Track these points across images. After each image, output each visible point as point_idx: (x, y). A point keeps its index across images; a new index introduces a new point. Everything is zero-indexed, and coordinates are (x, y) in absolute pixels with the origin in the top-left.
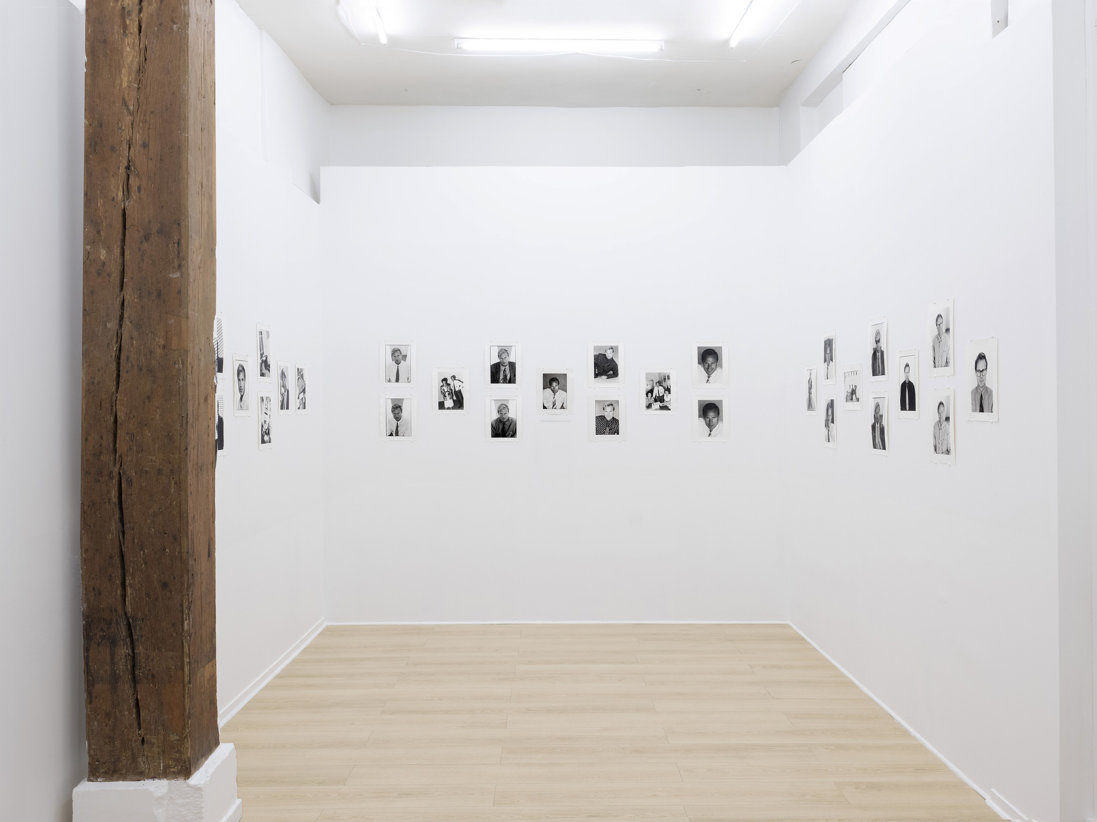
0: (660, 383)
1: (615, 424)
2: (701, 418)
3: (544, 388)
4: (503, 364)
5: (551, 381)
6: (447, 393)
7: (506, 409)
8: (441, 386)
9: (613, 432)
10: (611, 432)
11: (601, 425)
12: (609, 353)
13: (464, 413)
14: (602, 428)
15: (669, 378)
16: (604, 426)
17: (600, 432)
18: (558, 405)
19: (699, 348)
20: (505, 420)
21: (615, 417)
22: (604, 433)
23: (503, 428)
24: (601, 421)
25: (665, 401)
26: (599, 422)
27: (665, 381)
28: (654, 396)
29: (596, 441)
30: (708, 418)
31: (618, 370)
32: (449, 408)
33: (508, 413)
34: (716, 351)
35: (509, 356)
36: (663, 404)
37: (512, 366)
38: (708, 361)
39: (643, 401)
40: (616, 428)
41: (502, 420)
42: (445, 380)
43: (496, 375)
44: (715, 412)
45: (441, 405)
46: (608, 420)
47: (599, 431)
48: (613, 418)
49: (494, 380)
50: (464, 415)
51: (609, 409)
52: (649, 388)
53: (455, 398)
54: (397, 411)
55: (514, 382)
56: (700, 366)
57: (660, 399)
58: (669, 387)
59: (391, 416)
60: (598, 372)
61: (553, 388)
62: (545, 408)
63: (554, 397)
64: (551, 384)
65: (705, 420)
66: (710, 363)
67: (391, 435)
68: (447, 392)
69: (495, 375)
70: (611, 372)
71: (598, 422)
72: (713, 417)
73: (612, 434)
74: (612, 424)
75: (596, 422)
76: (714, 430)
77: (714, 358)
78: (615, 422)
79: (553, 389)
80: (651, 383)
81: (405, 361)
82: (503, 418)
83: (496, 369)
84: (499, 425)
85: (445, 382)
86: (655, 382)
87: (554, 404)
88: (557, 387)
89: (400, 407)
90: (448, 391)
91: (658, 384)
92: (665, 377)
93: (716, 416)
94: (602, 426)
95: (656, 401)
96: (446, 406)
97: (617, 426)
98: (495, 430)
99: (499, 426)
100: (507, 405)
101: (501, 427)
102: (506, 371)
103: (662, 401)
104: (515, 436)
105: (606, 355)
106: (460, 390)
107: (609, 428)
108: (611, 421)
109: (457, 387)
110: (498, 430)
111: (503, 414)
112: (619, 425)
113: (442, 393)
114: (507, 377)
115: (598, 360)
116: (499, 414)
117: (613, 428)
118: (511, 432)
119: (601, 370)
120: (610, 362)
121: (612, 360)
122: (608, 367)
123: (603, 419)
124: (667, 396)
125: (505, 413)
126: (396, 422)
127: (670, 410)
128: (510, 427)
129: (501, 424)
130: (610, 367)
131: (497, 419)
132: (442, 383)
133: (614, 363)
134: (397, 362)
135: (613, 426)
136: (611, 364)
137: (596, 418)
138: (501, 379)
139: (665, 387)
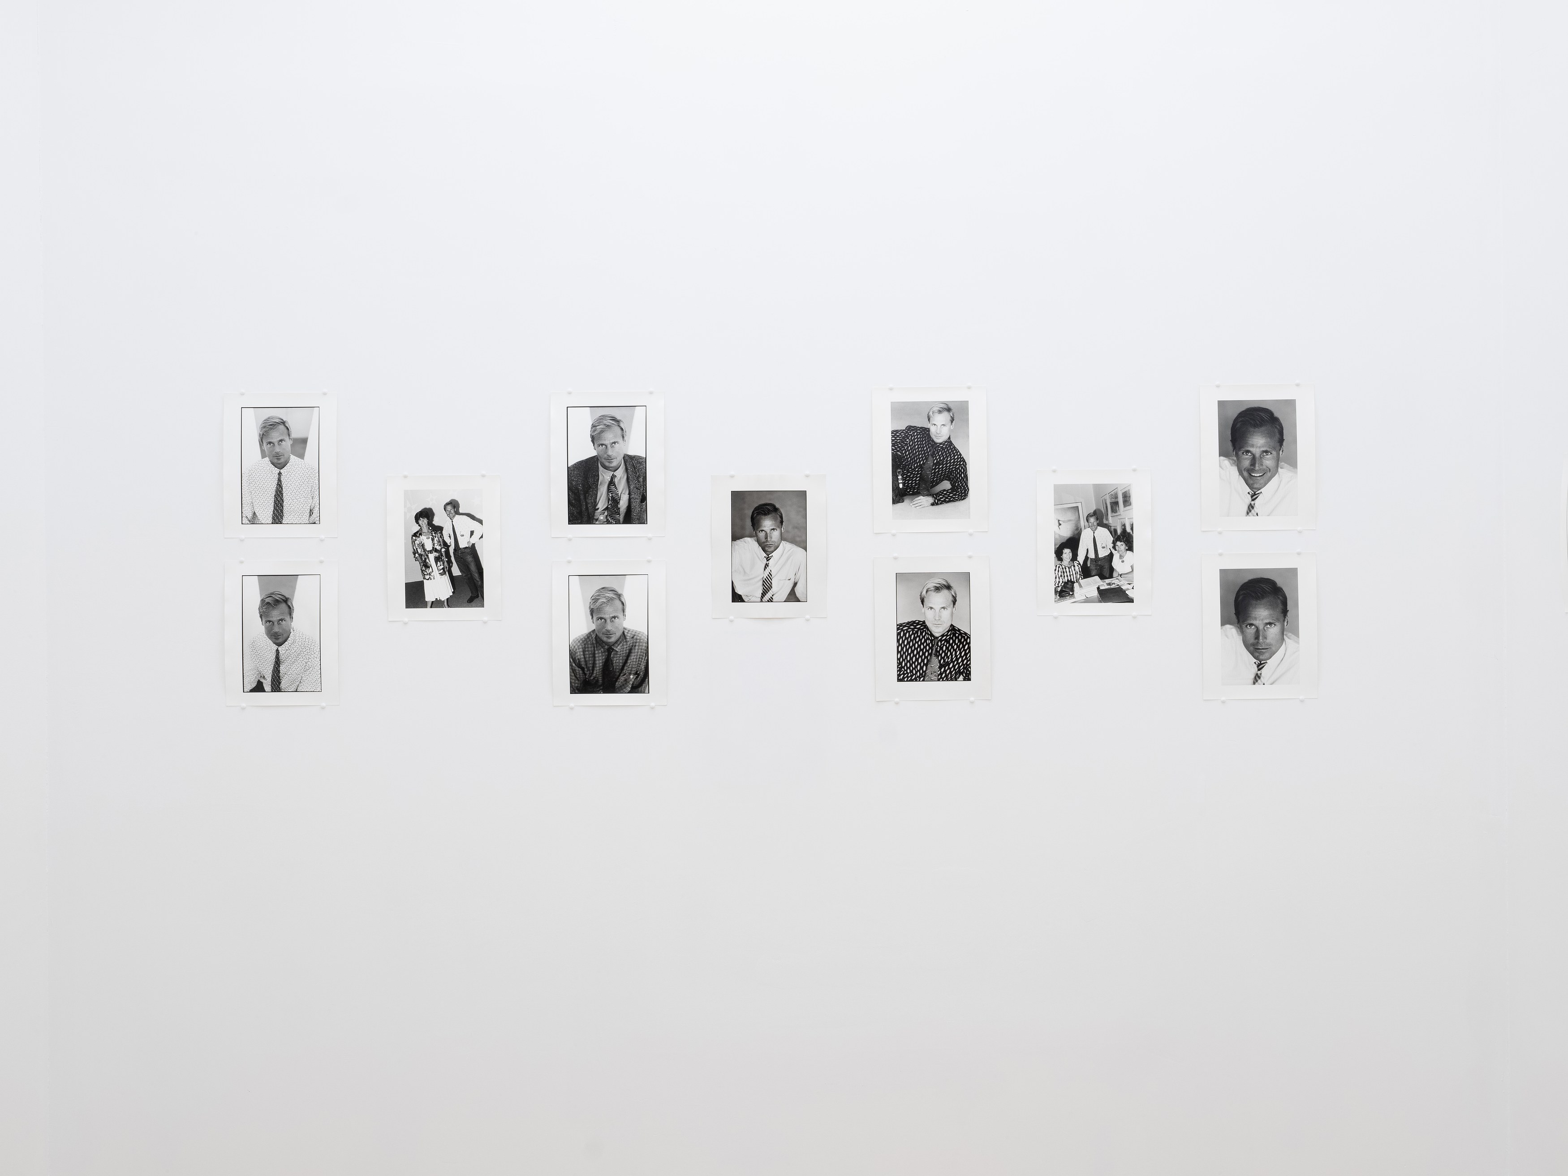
0: (1099, 518)
1: (958, 647)
2: (1228, 626)
3: (735, 538)
4: (607, 464)
5: (758, 514)
6: (432, 557)
7: (617, 603)
8: (415, 535)
9: (951, 672)
10: (945, 671)
11: (912, 652)
12: (939, 424)
13: (485, 619)
14: (917, 660)
15: (1126, 500)
16: (924, 654)
17: (911, 671)
18: (780, 588)
19: (1222, 404)
20: (613, 640)
21: (958, 625)
22: (922, 677)
23: (608, 662)
24: (915, 638)
25: (1115, 574)
26: (909, 643)
27: (1114, 511)
28: (1081, 558)
29: (897, 700)
30: (1251, 625)
31: (966, 476)
32: (437, 604)
33: (620, 615)
34: (1276, 414)
35: (626, 438)
36: (1109, 584)
37: (636, 468)
38: (1253, 446)
39: (1047, 572)
40: (963, 661)
41: (605, 639)
42: (426, 514)
43: (585, 498)
44: (1272, 606)
45: (415, 595)
46: (937, 635)
47: (909, 670)
48: (953, 629)
49: (580, 513)
50: (485, 623)
51: (939, 600)
52: (1066, 532)
53: (456, 571)
54: (275, 615)
55: (642, 520)
56: (1226, 462)
57: (1101, 568)
58: (1128, 530)
59: (257, 628)
60: (904, 484)
61: (762, 535)
62: (737, 598)
63: (767, 565)
64: (755, 524)
65: (1242, 632)
66: (1257, 451)
67: (259, 688)
68: (431, 552)
69: (582, 497)
70: (946, 485)
71: (903, 642)
72: (1267, 621)
73: (947, 680)
74: (947, 648)
75: (898, 641)
76: (1271, 663)
77: (1270, 435)
78: (960, 641)
80: (1071, 516)
81: (301, 456)
82: (608, 631)
83: (586, 478)
84: (594, 654)
85: (426, 521)
86: (1083, 514)
87: (767, 586)
88: (776, 535)
89: (286, 600)
90: (436, 551)
91: (1092, 520)
92: (1117, 498)
93: (1278, 620)
94: (918, 653)
95: (1086, 572)
96: (429, 597)
97: (966, 654)
98: (583, 669)
99: (594, 657)
100: (620, 592)
101: (599, 660)
102: (614, 485)
103: (1106, 572)
104: (645, 688)
105: (928, 430)
106: (473, 545)
107: (940, 662)
108: (945, 640)
109: (462, 536)
110: (593, 670)
111: (608, 621)
112: (970, 652)
113: (417, 555)
114: (618, 503)
115: (903, 447)
116: (595, 618)
117: (952, 659)
118: (632, 677)
119: (913, 477)
120: (942, 454)
121: (950, 446)
122: (935, 469)
123: (921, 633)
124: (1121, 557)
125: (614, 617)
126: (275, 647)
127: (1131, 601)
128: (629, 661)
129: (602, 652)
130: (942, 468)
131: (589, 635)
132: (417, 523)
133: (954, 456)
134: (276, 461)
135: (951, 654)
136: (944, 459)
137: (898, 629)
138: (599, 511)
139: (1115, 531)
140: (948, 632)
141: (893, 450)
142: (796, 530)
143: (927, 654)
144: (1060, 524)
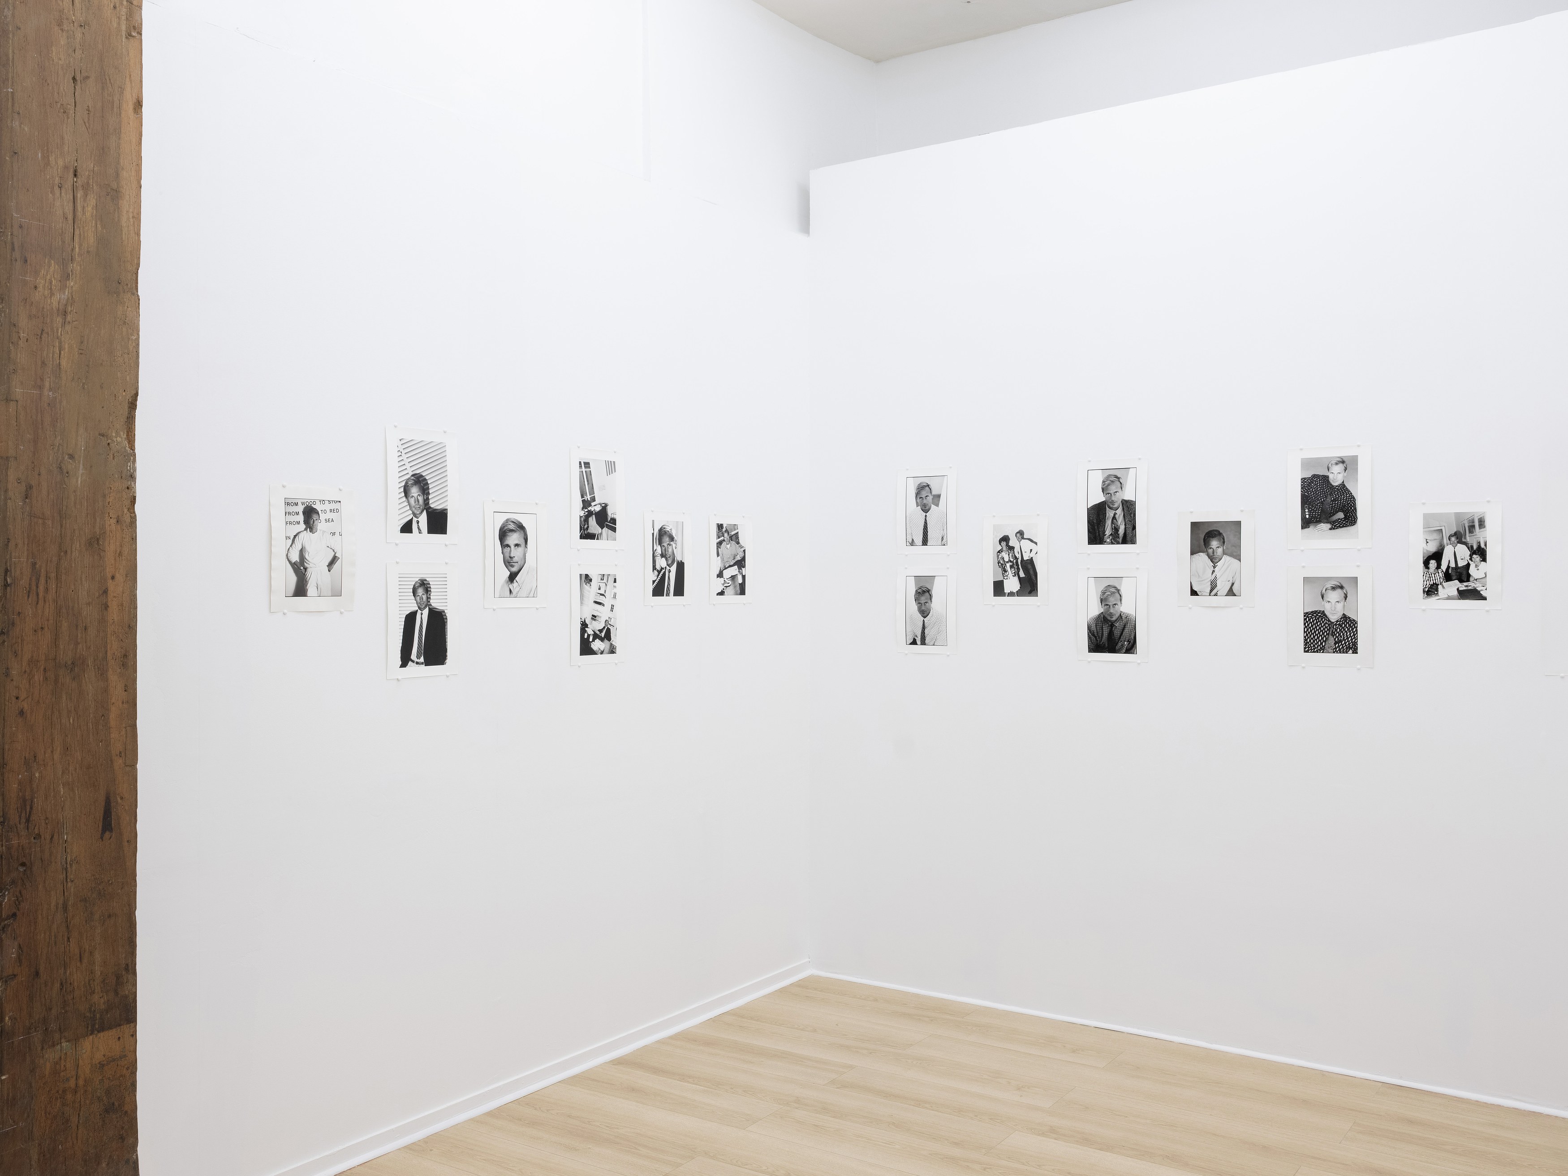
0: (1459, 537)
1: (1348, 629)
3: (1193, 553)
4: (1111, 506)
5: (1209, 537)
6: (1008, 565)
7: (1117, 595)
8: (999, 552)
9: (1343, 647)
10: (1339, 646)
11: (1315, 632)
12: (1336, 472)
14: (1318, 638)
15: (1482, 523)
16: (1323, 634)
17: (1314, 646)
18: (1223, 587)
20: (1114, 619)
21: (1348, 614)
22: (1322, 650)
23: (1111, 633)
24: (1317, 623)
25: (1471, 579)
26: (1312, 626)
27: (1471, 532)
28: (1444, 567)
29: (1303, 665)
31: (1355, 509)
32: (1011, 594)
33: (1119, 603)
35: (1123, 489)
36: (1467, 586)
37: (1129, 507)
39: (1417, 578)
40: (1352, 639)
41: (1109, 618)
42: (1005, 539)
43: (1098, 528)
45: (999, 589)
46: (1333, 621)
47: (1313, 644)
48: (1345, 617)
49: (1095, 538)
50: (1039, 606)
51: (1334, 596)
52: (1432, 548)
53: (1022, 574)
54: (923, 599)
55: (1133, 542)
57: (1461, 574)
58: (1483, 546)
59: (914, 607)
60: (1309, 515)
61: (1210, 551)
62: (1194, 593)
63: (1214, 571)
64: (1206, 543)
67: (914, 642)
69: (1096, 527)
70: (1341, 515)
71: (1308, 625)
73: (1340, 653)
74: (1340, 630)
75: (1305, 624)
78: (1350, 625)
79: (1212, 554)
80: (1436, 536)
81: (937, 505)
82: (1111, 613)
83: (1098, 515)
84: (1102, 628)
85: (1005, 543)
86: (1446, 535)
87: (1213, 586)
88: (1220, 551)
89: (929, 591)
90: (1011, 561)
91: (1453, 539)
92: (1473, 522)
94: (1319, 633)
95: (1448, 577)
96: (1007, 590)
97: (1354, 635)
98: (1096, 637)
99: (1103, 630)
100: (1119, 588)
101: (1105, 632)
102: (1116, 519)
103: (1464, 578)
104: (1134, 650)
105: (1328, 477)
106: (1032, 558)
107: (1335, 639)
108: (1339, 624)
109: (1026, 552)
110: (1102, 638)
111: (1111, 606)
112: (1357, 633)
113: (1000, 564)
114: (1118, 531)
115: (1309, 489)
116: (1103, 605)
117: (1344, 638)
118: (1126, 643)
119: (1316, 510)
120: (1338, 493)
121: (1343, 488)
122: (1332, 504)
123: (1322, 619)
124: (1476, 566)
125: (1115, 604)
126: (922, 618)
127: (1485, 599)
128: (1124, 633)
129: (1107, 627)
130: (1338, 503)
131: (1099, 616)
132: (1000, 545)
133: (1347, 495)
134: (924, 508)
135: (1343, 634)
136: (1339, 497)
137: (1305, 616)
138: (1106, 536)
139: (1472, 547)
140: (1341, 619)
141: (1302, 491)
142: (1233, 548)
143: (1325, 634)
144: (1427, 542)
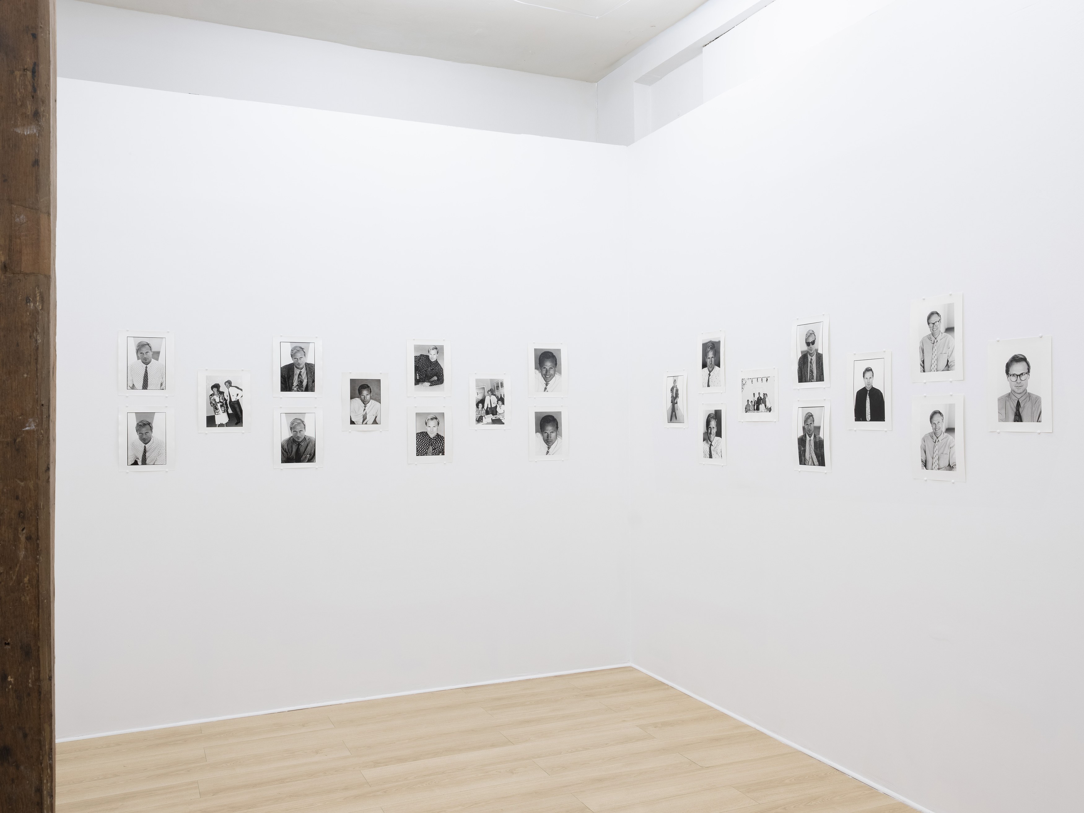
0: (492, 392)
1: (440, 442)
2: (538, 433)
3: (352, 398)
4: (298, 366)
5: (361, 388)
6: (219, 405)
7: (302, 424)
8: (211, 395)
9: (437, 452)
10: (435, 451)
11: (422, 444)
12: (433, 354)
13: (243, 432)
14: (424, 447)
15: (502, 385)
16: (426, 445)
17: (422, 452)
18: (370, 419)
19: (535, 350)
20: (300, 440)
21: (440, 433)
22: (426, 454)
23: (298, 450)
24: (423, 439)
25: (498, 414)
26: (421, 441)
27: (497, 389)
28: (485, 407)
29: (416, 463)
30: (546, 433)
31: (443, 375)
32: (221, 425)
33: (303, 430)
34: (554, 354)
35: (306, 356)
36: (496, 417)
37: (310, 369)
38: (546, 366)
39: (473, 413)
40: (441, 447)
41: (297, 440)
42: (216, 386)
43: (288, 381)
44: (553, 426)
45: (211, 421)
46: (432, 437)
47: (421, 451)
48: (438, 435)
49: (286, 387)
51: (432, 423)
52: (480, 397)
53: (230, 411)
54: (144, 430)
55: (312, 390)
56: (537, 372)
57: (493, 411)
58: (503, 397)
59: (135, 436)
60: (419, 377)
61: (362, 397)
62: (352, 423)
63: (365, 409)
64: (360, 393)
65: (543, 435)
66: (548, 368)
67: (136, 463)
68: (218, 403)
69: (287, 380)
70: (435, 378)
71: (419, 440)
72: (551, 431)
73: (435, 455)
74: (435, 442)
75: (417, 440)
76: (553, 447)
77: (552, 362)
78: (440, 439)
79: (363, 399)
80: (482, 391)
81: (157, 359)
82: (298, 436)
83: (289, 372)
84: (292, 446)
85: (216, 389)
86: (486, 390)
87: (365, 418)
88: (368, 397)
89: (149, 424)
90: (221, 402)
91: (490, 393)
93: (555, 431)
94: (424, 444)
95: (487, 413)
96: (218, 422)
97: (443, 445)
98: (287, 453)
99: (292, 448)
100: (303, 420)
101: (294, 449)
102: (301, 375)
103: (495, 413)
104: (314, 460)
105: (429, 356)
106: (238, 400)
107: (433, 448)
108: (435, 439)
109: (233, 396)
110: (291, 453)
111: (298, 432)
112: (444, 444)
113: (212, 404)
114: (303, 383)
115: (419, 363)
116: (292, 431)
117: (437, 447)
118: (308, 456)
119: (423, 375)
120: (434, 366)
121: (437, 363)
122: (431, 372)
123: (426, 437)
124: (500, 407)
125: (301, 431)
126: (144, 445)
127: (503, 424)
128: (307, 449)
129: (295, 446)
130: (434, 371)
131: (290, 439)
132: (212, 390)
133: (438, 367)
134: (144, 361)
135: (437, 445)
136: (434, 368)
137: (417, 435)
138: (294, 386)
139: (498, 397)
140: (436, 436)
141: (415, 364)
142: (376, 395)
143: (428, 445)
144: (478, 394)
